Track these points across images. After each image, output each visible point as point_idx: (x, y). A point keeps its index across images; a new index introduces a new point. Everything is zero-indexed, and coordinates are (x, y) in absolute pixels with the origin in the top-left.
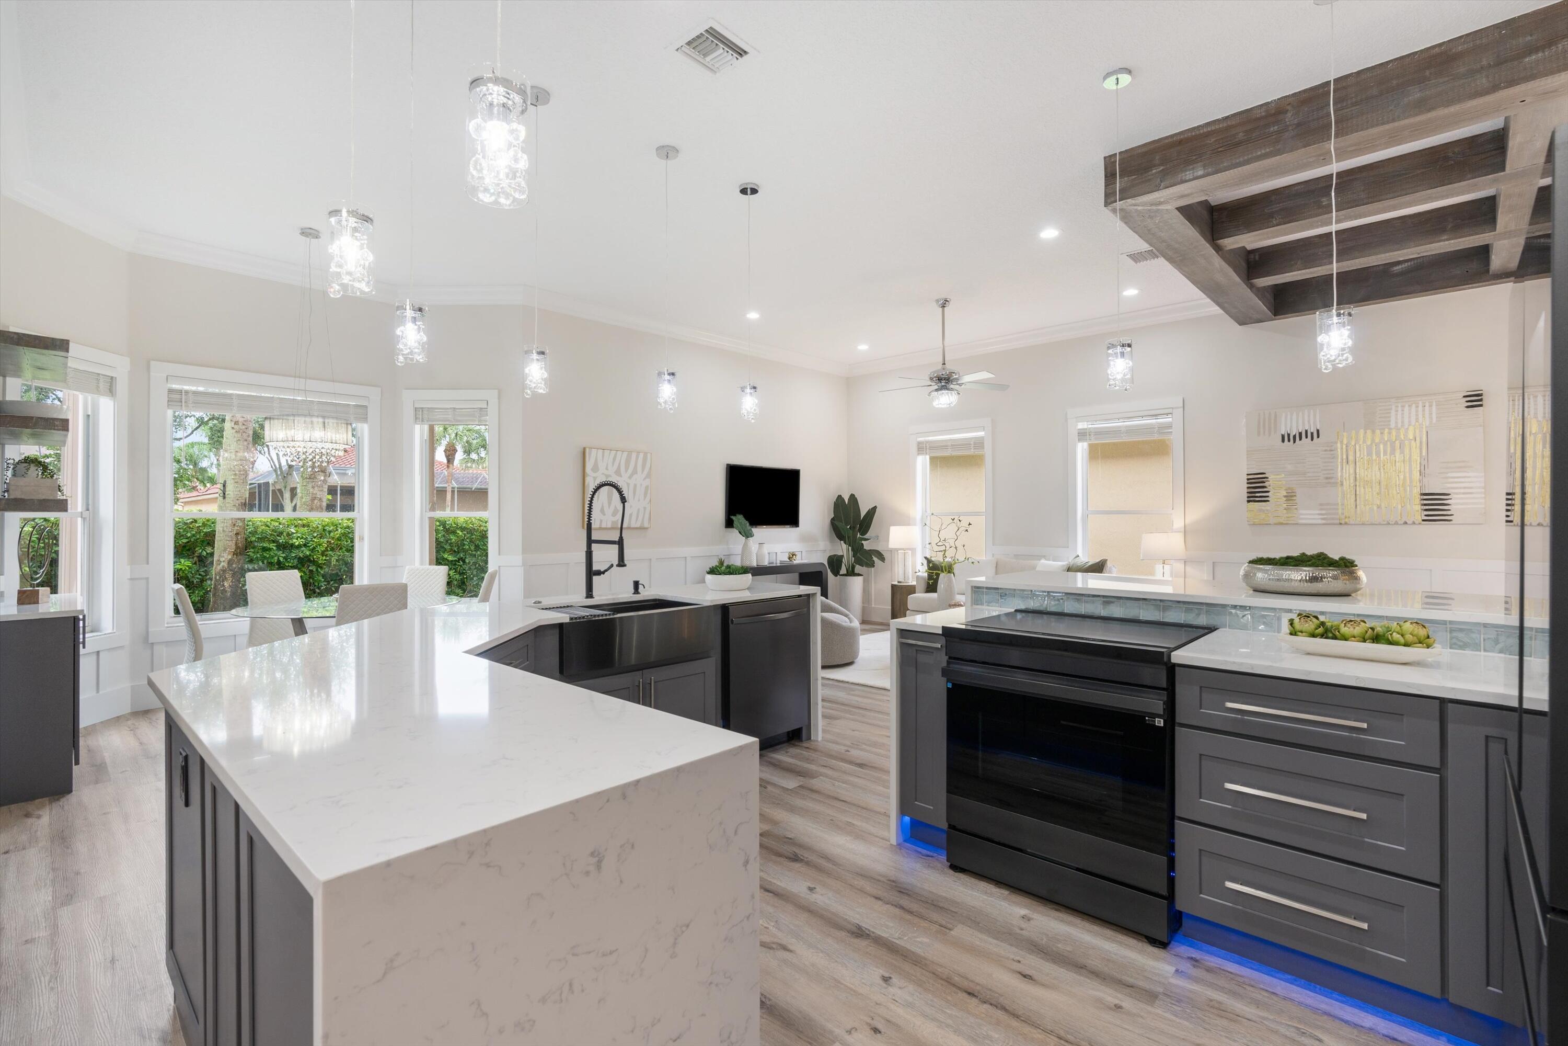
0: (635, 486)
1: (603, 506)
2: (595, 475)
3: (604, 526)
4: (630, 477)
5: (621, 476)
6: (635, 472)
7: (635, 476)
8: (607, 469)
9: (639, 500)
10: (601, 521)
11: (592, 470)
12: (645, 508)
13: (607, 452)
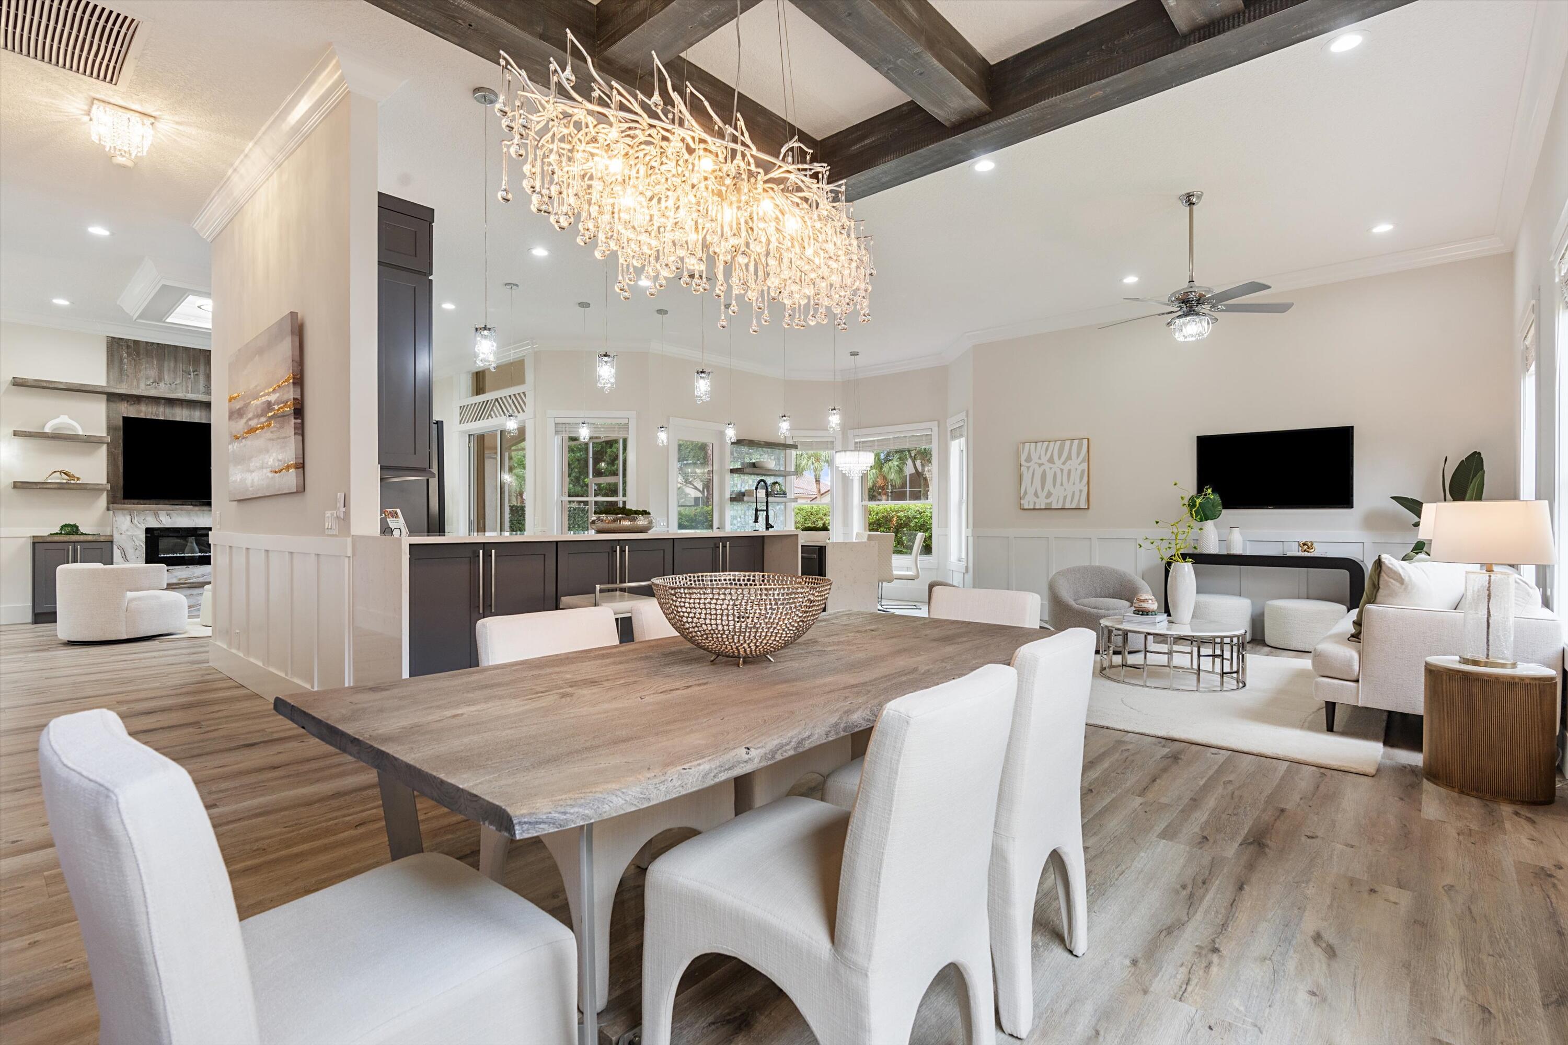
0: (1069, 472)
1: (1036, 491)
2: (1028, 465)
3: (1037, 507)
4: (1064, 463)
5: (1054, 463)
6: (1069, 457)
7: (1069, 462)
8: (1040, 458)
9: (1074, 484)
10: (1035, 503)
11: (1026, 461)
12: (1081, 491)
13: (1039, 444)
